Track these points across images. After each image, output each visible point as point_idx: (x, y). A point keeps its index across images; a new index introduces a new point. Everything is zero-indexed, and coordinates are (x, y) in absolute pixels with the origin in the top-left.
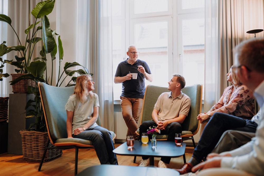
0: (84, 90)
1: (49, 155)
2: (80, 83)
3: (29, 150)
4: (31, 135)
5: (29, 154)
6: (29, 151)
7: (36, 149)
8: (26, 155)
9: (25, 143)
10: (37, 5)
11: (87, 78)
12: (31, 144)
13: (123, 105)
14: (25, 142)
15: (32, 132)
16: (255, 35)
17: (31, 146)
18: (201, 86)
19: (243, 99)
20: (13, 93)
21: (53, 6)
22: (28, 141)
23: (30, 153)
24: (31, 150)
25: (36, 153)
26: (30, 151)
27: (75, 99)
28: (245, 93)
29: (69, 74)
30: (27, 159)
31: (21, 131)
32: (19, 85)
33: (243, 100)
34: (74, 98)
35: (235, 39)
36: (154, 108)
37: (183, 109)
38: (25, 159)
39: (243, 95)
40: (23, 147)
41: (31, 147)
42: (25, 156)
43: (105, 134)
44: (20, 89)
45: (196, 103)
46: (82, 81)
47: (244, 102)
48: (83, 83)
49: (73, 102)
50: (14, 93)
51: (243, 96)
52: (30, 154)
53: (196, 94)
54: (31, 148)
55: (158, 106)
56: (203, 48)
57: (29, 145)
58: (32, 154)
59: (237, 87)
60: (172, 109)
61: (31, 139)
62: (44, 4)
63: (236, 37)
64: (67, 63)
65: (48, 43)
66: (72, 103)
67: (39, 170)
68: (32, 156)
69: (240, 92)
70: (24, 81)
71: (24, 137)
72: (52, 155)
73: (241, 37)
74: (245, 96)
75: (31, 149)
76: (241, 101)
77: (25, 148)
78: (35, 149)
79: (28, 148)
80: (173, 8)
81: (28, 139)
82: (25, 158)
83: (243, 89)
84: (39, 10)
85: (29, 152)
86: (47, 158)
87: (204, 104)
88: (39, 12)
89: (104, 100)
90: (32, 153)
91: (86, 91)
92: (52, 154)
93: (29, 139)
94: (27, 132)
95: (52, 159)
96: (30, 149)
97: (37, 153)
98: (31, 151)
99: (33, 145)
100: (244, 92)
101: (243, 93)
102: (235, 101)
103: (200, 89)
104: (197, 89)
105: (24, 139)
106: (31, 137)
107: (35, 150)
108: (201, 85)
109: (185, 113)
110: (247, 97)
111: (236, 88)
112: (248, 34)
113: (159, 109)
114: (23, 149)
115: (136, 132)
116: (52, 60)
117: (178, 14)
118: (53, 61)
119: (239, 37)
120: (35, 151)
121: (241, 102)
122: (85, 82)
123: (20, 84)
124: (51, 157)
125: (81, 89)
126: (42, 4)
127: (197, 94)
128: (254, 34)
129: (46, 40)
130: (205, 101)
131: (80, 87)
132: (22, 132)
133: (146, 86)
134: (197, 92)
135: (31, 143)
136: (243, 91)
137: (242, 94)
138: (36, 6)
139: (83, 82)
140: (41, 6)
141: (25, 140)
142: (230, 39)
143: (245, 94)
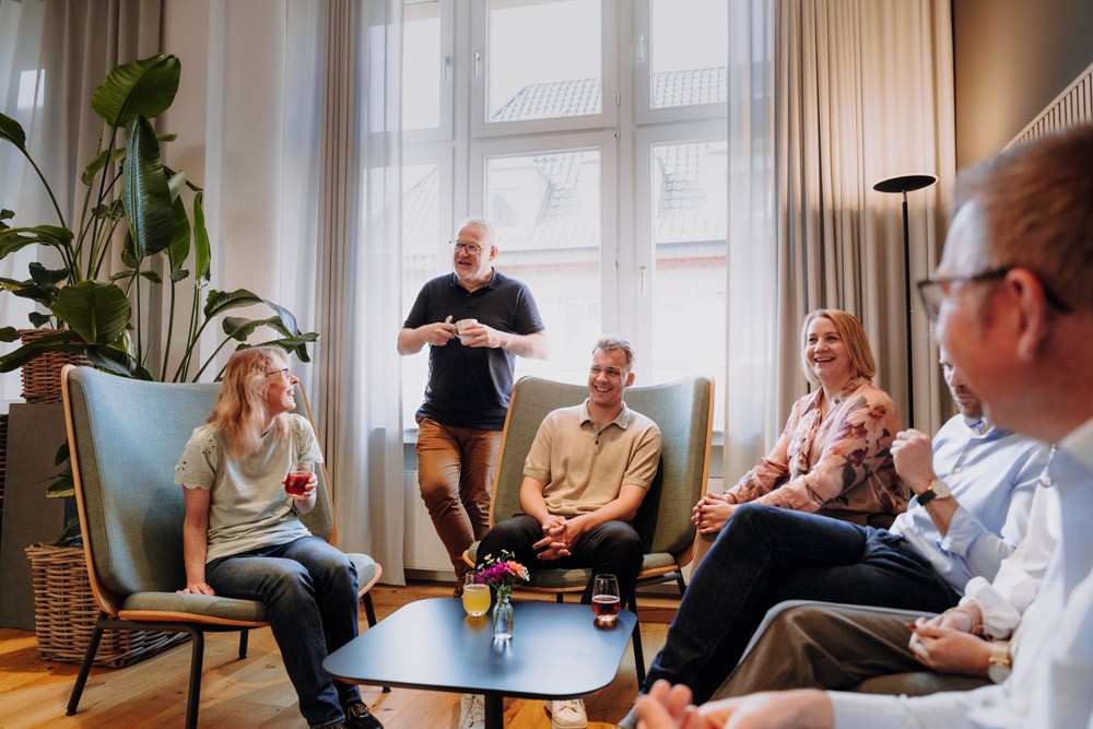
0: (249, 409)
1: (136, 640)
2: (238, 380)
3: (57, 620)
4: (67, 564)
5: (59, 637)
6: (58, 625)
7: (83, 620)
8: (46, 640)
9: (44, 596)
10: (109, 78)
11: (267, 363)
12: (65, 600)
13: (423, 448)
14: (44, 589)
15: (70, 554)
16: (905, 197)
17: (65, 606)
18: (709, 383)
19: (867, 442)
20: (24, 401)
21: (177, 82)
22: (55, 587)
23: (63, 631)
24: (66, 620)
25: (83, 632)
26: (62, 625)
27: (214, 443)
28: (873, 421)
29: (236, 331)
30: (53, 653)
31: (32, 547)
32: (46, 373)
33: (867, 449)
34: (211, 437)
35: (834, 212)
36: (525, 471)
37: (638, 464)
38: (44, 654)
39: (865, 426)
40: (36, 607)
41: (66, 609)
42: (46, 643)
43: (332, 573)
44: (49, 385)
45: (691, 448)
46: (245, 374)
47: (870, 454)
48: (247, 381)
49: (206, 453)
50: (29, 399)
51: (866, 431)
52: (64, 637)
53: (690, 412)
54: (66, 613)
55: (539, 465)
56: (721, 251)
57: (58, 604)
58: (69, 637)
59: (839, 397)
60: (596, 467)
61: (65, 581)
62: (139, 76)
63: (838, 207)
64: (214, 291)
65: (149, 217)
66: (203, 456)
67: (72, 710)
68: (69, 643)
69: (855, 418)
70: (66, 357)
71: (43, 571)
72: (147, 641)
73: (855, 208)
74: (875, 431)
75: (67, 616)
76: (861, 450)
77: (46, 615)
78: (80, 617)
79: (56, 613)
80: (618, 105)
81: (55, 581)
82: (45, 650)
83: (863, 403)
84: (122, 98)
85: (58, 628)
86: (125, 651)
87: (722, 447)
88: (123, 103)
89: (369, 428)
90: (68, 631)
91: (258, 412)
92: (148, 635)
93: (60, 581)
94: (50, 552)
95: (149, 652)
96: (63, 616)
97: (87, 632)
98: (68, 625)
99: (74, 602)
100: (870, 414)
101: (868, 420)
102: (836, 452)
103: (704, 394)
104: (696, 396)
105: (41, 579)
106: (65, 572)
107: (79, 620)
108: (709, 378)
109: (645, 480)
110: (881, 434)
111: (837, 402)
112: (880, 194)
113: (543, 475)
114: (37, 617)
115: (466, 553)
116: (173, 282)
117: (639, 126)
118: (175, 284)
119: (847, 206)
120: (80, 624)
121: (859, 453)
122: (257, 378)
123: (48, 366)
124: (145, 647)
125: (238, 402)
126: (129, 73)
127: (695, 414)
128: (902, 194)
129: (139, 208)
130: (725, 435)
131: (237, 397)
132: (33, 553)
133: (516, 378)
134: (696, 405)
135: (65, 593)
136: (865, 411)
137: (862, 425)
138: (106, 80)
139: (248, 376)
140: (127, 82)
141: (44, 583)
142: (816, 213)
143: (875, 425)
